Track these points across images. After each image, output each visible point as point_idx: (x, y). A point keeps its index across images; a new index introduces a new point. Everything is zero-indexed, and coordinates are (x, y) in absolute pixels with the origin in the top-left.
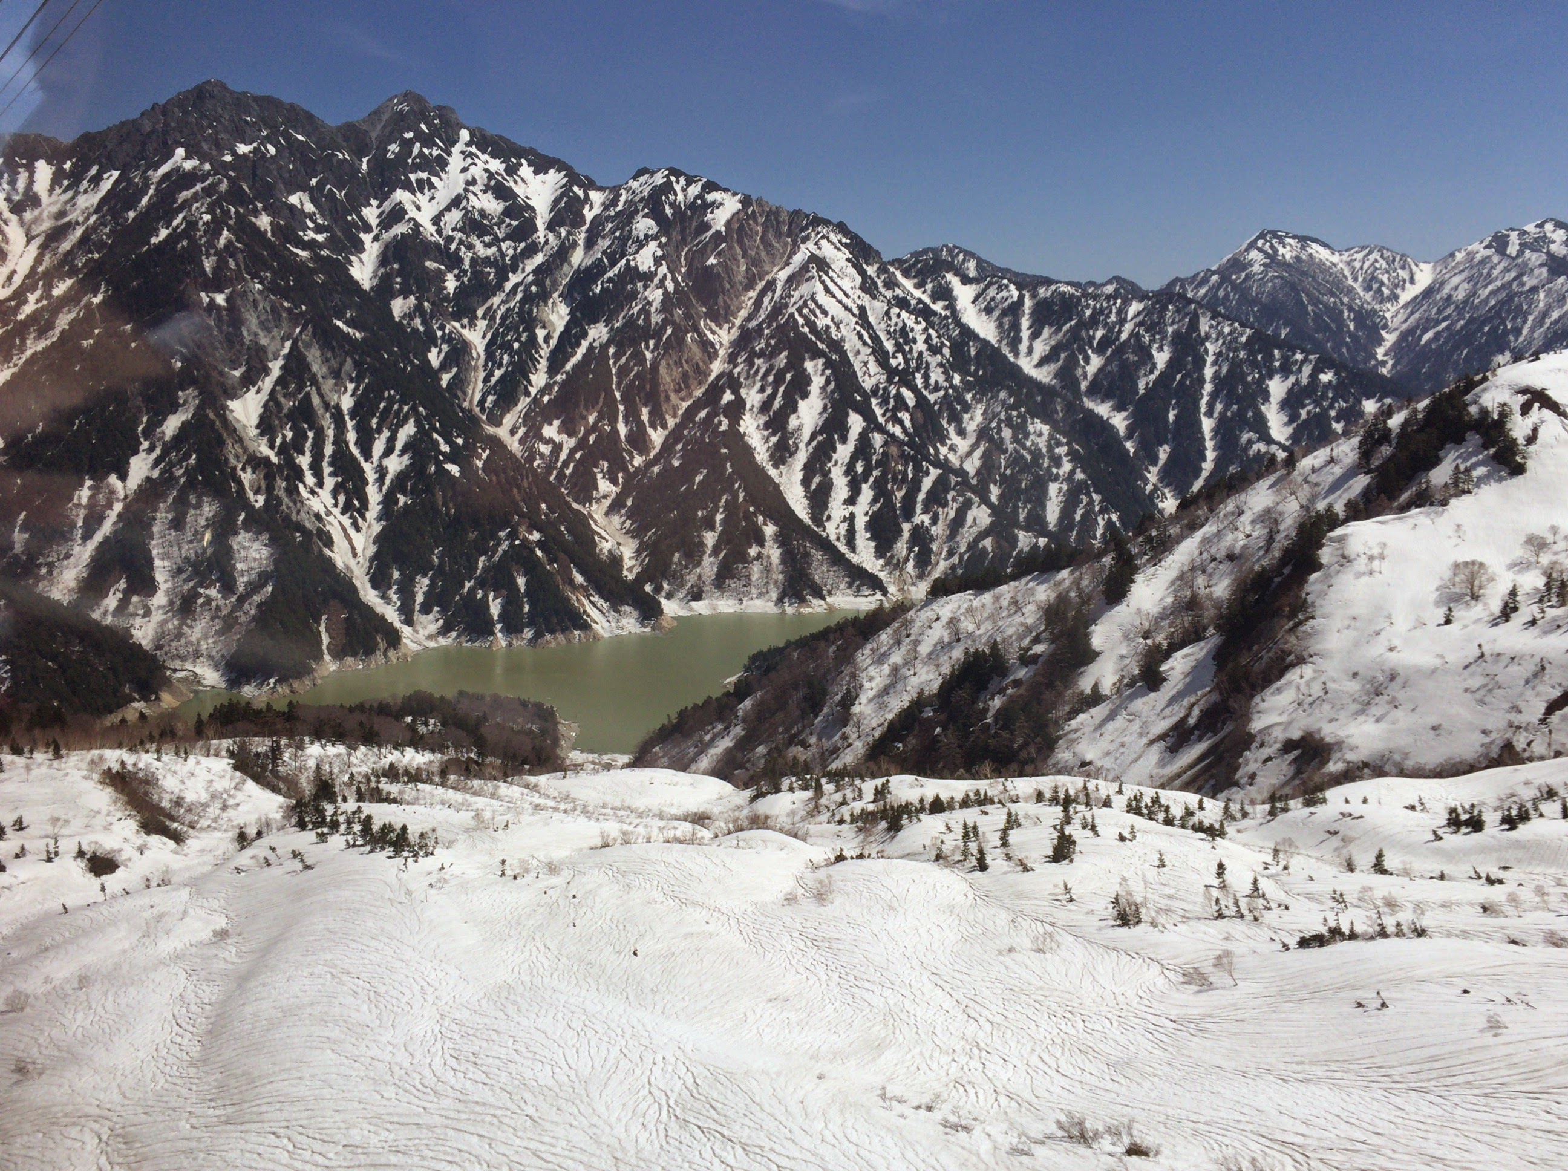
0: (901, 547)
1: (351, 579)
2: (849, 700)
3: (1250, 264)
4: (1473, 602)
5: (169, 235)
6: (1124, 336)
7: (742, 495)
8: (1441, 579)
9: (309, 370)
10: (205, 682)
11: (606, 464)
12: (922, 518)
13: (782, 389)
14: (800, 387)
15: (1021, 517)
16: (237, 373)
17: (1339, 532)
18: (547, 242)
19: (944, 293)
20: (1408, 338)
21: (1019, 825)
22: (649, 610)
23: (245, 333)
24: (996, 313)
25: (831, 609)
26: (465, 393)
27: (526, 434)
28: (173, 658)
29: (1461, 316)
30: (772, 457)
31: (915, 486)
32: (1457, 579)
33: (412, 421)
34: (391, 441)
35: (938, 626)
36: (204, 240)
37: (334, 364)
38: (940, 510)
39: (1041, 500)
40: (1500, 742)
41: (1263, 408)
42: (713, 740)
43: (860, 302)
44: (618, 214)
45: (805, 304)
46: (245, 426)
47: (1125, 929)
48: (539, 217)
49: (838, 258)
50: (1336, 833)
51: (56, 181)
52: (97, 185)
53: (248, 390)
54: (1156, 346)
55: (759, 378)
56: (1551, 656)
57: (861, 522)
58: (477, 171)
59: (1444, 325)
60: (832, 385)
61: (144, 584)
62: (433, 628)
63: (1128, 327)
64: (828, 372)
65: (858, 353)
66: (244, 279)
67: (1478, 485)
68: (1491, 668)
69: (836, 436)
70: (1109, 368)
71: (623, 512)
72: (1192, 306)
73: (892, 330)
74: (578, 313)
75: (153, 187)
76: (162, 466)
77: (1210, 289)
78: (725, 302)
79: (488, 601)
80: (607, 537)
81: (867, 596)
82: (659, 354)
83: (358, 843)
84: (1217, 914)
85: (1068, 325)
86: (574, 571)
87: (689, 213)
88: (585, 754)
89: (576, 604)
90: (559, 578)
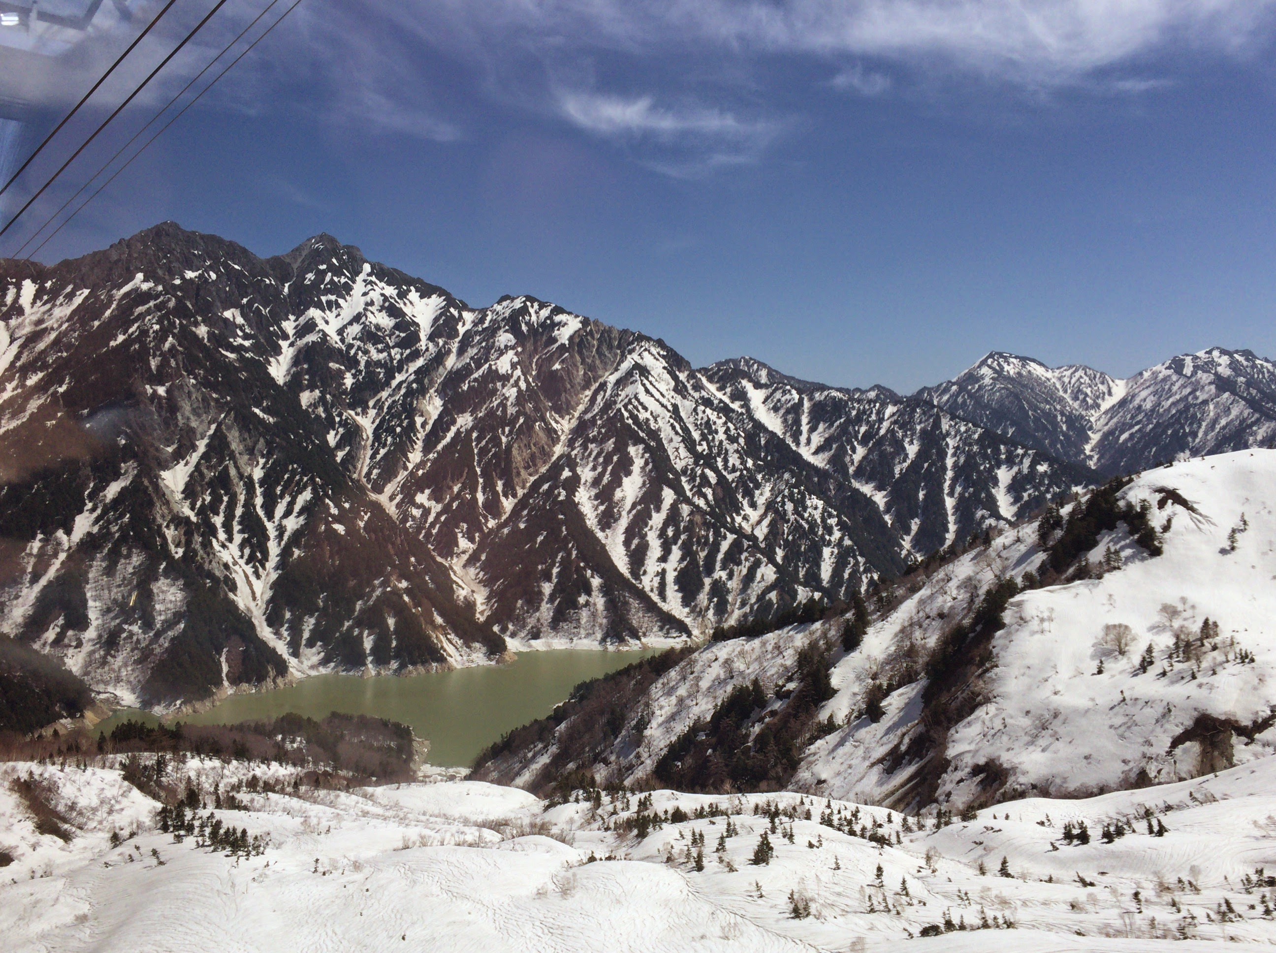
0: (703, 598)
1: (250, 618)
2: (642, 725)
3: (982, 377)
4: (1120, 657)
5: (125, 341)
6: (882, 432)
7: (574, 553)
8: (1096, 638)
9: (229, 447)
10: (123, 703)
11: (465, 526)
12: (720, 574)
13: (610, 468)
14: (624, 467)
15: (801, 575)
16: (170, 449)
17: (1017, 598)
18: (427, 349)
19: (740, 395)
20: (1109, 437)
21: (737, 834)
22: (495, 647)
23: (180, 418)
24: (782, 411)
25: (645, 648)
26: (355, 467)
27: (402, 500)
28: (98, 682)
29: (1149, 421)
30: (599, 522)
31: (715, 548)
32: (1108, 638)
33: (309, 489)
34: (291, 505)
35: (715, 665)
36: (152, 344)
37: (249, 442)
38: (735, 568)
39: (816, 560)
40: (1136, 771)
41: (993, 491)
42: (534, 757)
43: (673, 401)
44: (484, 330)
45: (630, 402)
46: (173, 491)
47: (797, 920)
48: (422, 331)
49: (656, 365)
50: (981, 843)
51: (37, 296)
52: (71, 300)
53: (178, 463)
54: (907, 440)
55: (591, 459)
56: (1176, 701)
57: (671, 576)
58: (375, 295)
59: (1137, 428)
60: (650, 466)
61: (79, 622)
62: (315, 659)
63: (885, 425)
64: (647, 455)
65: (671, 440)
66: (182, 375)
67: (1125, 563)
68: (1131, 710)
69: (652, 506)
70: (871, 457)
71: (478, 565)
72: (936, 410)
73: (699, 423)
74: (449, 406)
75: (115, 303)
76: (101, 523)
77: (951, 396)
78: (566, 399)
79: (362, 637)
80: (463, 585)
81: (674, 638)
82: (512, 438)
83: (206, 844)
84: (869, 909)
85: (838, 422)
86: (435, 613)
87: (540, 330)
88: (434, 768)
89: (435, 641)
90: (422, 619)
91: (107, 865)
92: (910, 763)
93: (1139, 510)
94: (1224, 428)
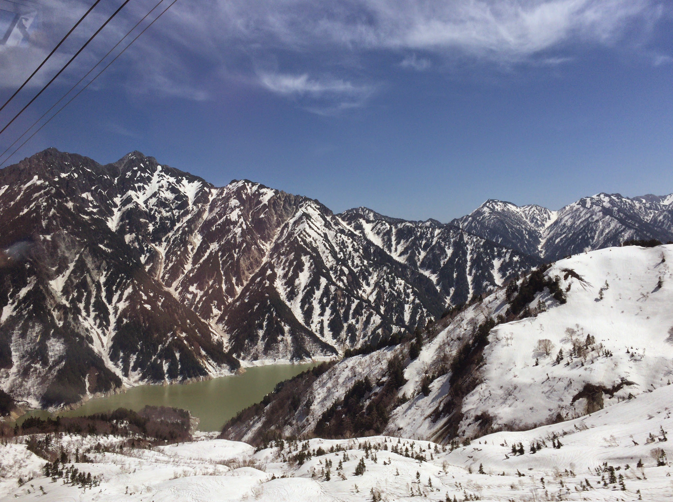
0: (343, 334)
1: (101, 357)
2: (309, 403)
3: (484, 213)
4: (547, 356)
5: (28, 212)
6: (434, 243)
7: (274, 313)
8: (535, 347)
9: (86, 266)
10: (32, 406)
11: (216, 302)
12: (352, 321)
13: (292, 268)
14: (300, 267)
15: (394, 319)
16: (54, 269)
17: (495, 328)
18: (193, 210)
19: (359, 227)
20: (550, 241)
21: (349, 460)
22: (234, 365)
23: (59, 252)
24: (381, 234)
25: (314, 362)
26: (156, 274)
27: (182, 290)
28: (18, 396)
29: (570, 232)
30: (287, 297)
31: (348, 308)
32: (541, 347)
33: (131, 287)
34: (121, 295)
35: (346, 370)
36: (43, 213)
37: (98, 263)
38: (360, 317)
39: (401, 311)
40: (556, 414)
41: (491, 271)
42: (254, 423)
43: (324, 231)
44: (223, 198)
45: (301, 233)
46: (56, 291)
48: (190, 200)
49: (314, 213)
50: (472, 457)
53: (59, 276)
54: (447, 247)
55: (282, 264)
56: (574, 378)
57: (326, 323)
58: (164, 182)
59: (564, 235)
60: (313, 266)
61: (7, 363)
62: (137, 377)
63: (435, 239)
64: (311, 261)
65: (324, 252)
66: (59, 229)
67: (548, 308)
68: (552, 383)
69: (315, 287)
70: (428, 256)
71: (224, 322)
72: (460, 231)
73: (338, 242)
74: (206, 239)
75: (22, 192)
76: (17, 310)
77: (469, 223)
78: (268, 232)
79: (162, 364)
80: (216, 334)
81: (329, 356)
82: (240, 255)
83: (69, 482)
84: (411, 495)
85: (411, 239)
86: (201, 349)
87: (253, 197)
88: (202, 432)
89: (202, 364)
90: (194, 353)
91: (16, 496)
92: (444, 416)
93: (554, 281)
94: (608, 234)
